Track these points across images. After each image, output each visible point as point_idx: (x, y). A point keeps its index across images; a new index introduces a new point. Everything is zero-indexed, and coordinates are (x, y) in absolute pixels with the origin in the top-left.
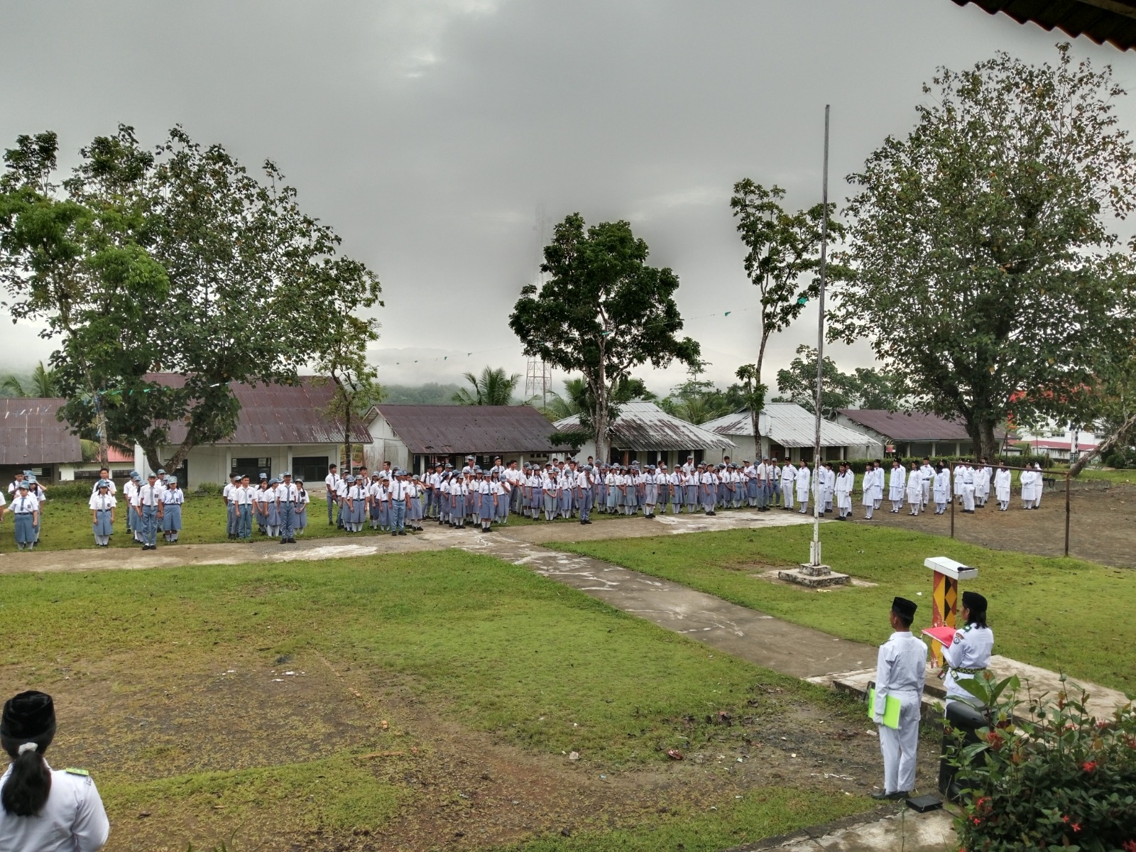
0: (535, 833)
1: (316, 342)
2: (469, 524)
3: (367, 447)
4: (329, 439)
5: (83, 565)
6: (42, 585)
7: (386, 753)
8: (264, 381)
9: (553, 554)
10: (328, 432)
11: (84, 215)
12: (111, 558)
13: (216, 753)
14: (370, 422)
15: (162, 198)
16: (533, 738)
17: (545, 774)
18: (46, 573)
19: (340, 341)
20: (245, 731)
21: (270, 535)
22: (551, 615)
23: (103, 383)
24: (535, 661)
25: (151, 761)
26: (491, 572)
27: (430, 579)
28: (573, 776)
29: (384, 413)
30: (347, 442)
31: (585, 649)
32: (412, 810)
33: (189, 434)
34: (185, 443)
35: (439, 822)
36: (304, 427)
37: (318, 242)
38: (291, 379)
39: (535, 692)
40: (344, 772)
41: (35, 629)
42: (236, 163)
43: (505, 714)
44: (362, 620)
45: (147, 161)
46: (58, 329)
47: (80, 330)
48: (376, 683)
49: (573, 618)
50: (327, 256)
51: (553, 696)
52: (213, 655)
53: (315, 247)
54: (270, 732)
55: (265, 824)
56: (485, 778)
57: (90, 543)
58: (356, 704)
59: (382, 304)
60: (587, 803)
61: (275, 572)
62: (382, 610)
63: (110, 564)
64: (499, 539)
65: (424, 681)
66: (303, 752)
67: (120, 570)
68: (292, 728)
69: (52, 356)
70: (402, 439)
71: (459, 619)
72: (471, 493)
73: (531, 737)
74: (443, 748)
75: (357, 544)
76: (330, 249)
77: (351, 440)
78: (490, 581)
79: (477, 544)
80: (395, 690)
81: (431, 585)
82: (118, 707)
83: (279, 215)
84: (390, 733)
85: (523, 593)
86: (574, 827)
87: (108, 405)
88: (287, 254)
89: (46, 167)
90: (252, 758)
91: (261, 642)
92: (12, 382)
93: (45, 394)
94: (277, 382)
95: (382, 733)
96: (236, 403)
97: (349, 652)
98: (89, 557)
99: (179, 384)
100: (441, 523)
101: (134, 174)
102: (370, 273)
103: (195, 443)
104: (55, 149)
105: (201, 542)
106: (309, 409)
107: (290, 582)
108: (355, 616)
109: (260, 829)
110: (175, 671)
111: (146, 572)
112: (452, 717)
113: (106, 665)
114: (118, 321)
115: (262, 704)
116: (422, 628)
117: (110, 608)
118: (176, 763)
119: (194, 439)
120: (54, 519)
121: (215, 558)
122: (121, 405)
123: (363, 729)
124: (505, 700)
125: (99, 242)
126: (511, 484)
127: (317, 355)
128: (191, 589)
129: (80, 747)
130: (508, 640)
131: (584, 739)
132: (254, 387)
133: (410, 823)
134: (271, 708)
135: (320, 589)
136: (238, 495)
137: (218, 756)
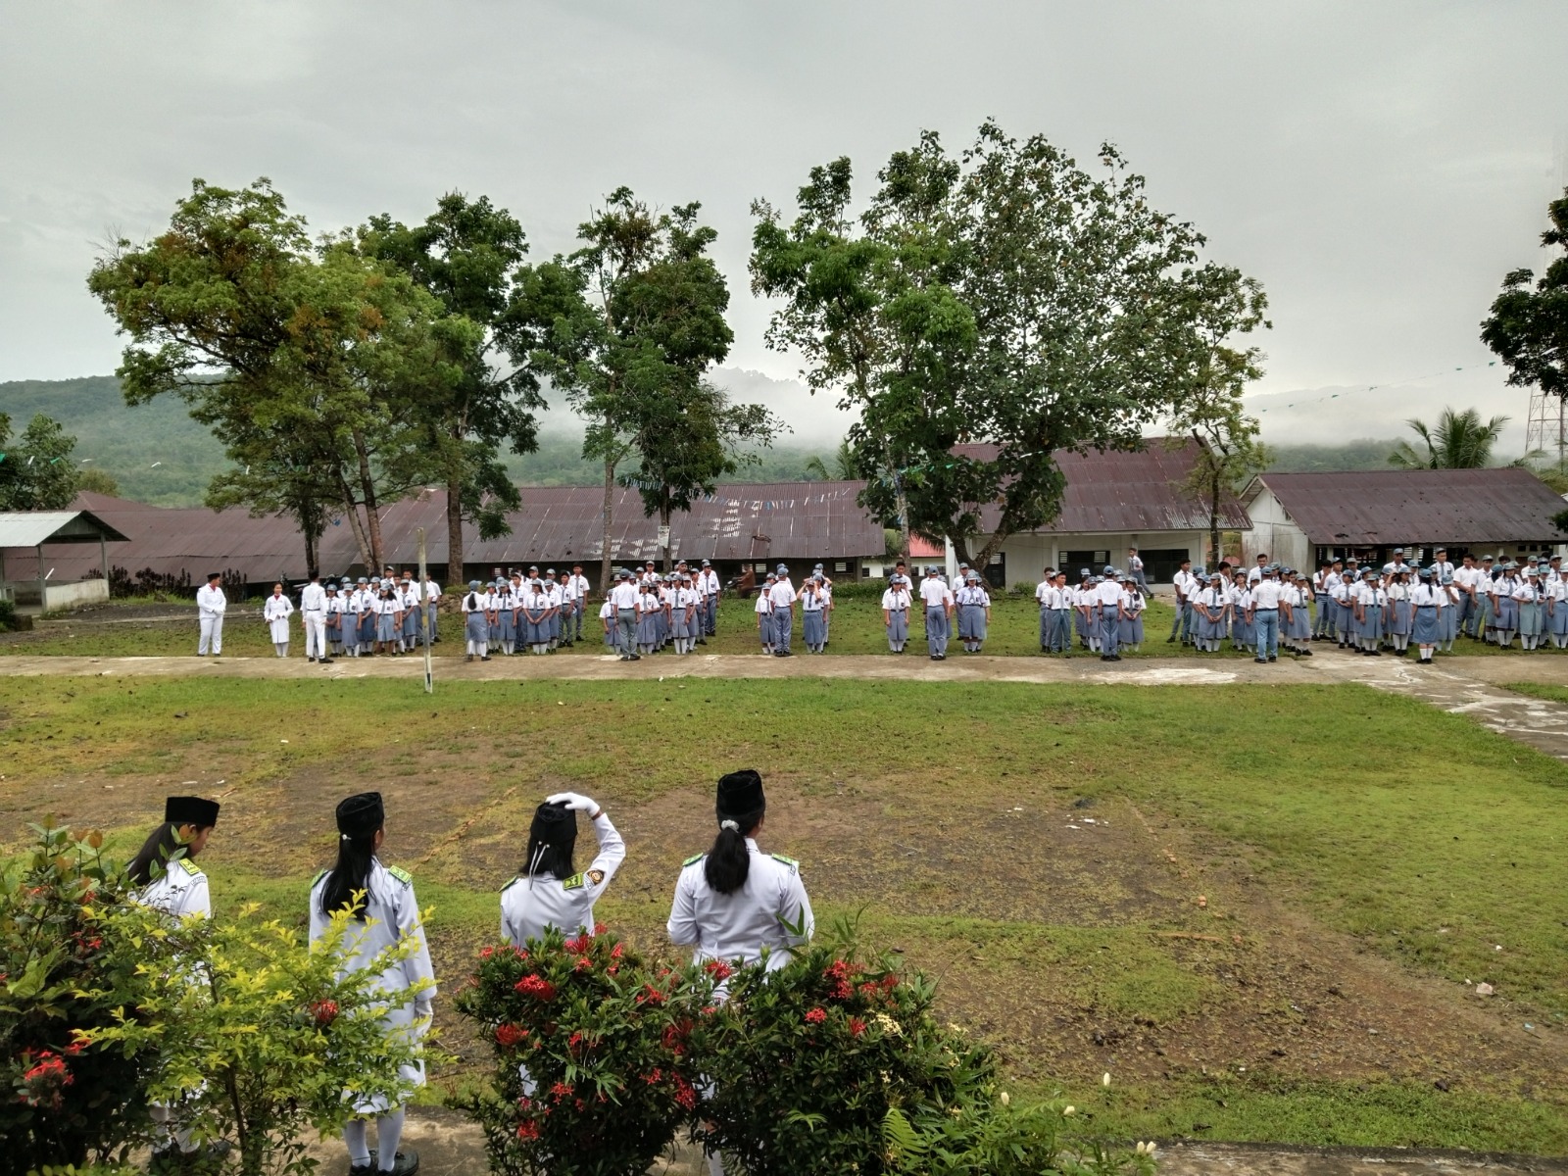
0: (1393, 1076)
1: (1170, 390)
2: (1387, 649)
3: (1246, 536)
4: (1190, 523)
5: (873, 673)
6: (827, 691)
7: (1197, 935)
8: (1097, 447)
9: (1523, 701)
10: (1187, 514)
11: (880, 255)
12: (903, 667)
13: (986, 898)
14: (1252, 498)
15: (972, 218)
16: (1423, 955)
17: (1430, 1004)
18: (834, 679)
19: (1205, 385)
20: (1025, 881)
21: (1093, 649)
22: (1494, 790)
23: (904, 460)
24: (1451, 851)
25: (913, 896)
26: (1406, 720)
27: (1306, 722)
28: (1476, 1016)
29: (1272, 486)
30: (1214, 528)
31: (1544, 844)
32: (1218, 1010)
33: (1003, 521)
34: (998, 532)
35: (1252, 1033)
36: (1154, 509)
37: (1172, 247)
38: (1132, 442)
39: (1442, 894)
40: (1135, 948)
41: (815, 738)
42: (1063, 156)
43: (1384, 917)
44: (1195, 766)
45: (951, 173)
46: (856, 397)
47: (879, 396)
48: (1201, 848)
49: (1533, 797)
50: (1186, 265)
51: (1470, 902)
52: (1001, 788)
53: (1169, 255)
54: (1053, 885)
55: (1027, 988)
56: (1334, 992)
57: (884, 649)
58: (1168, 870)
59: (1269, 325)
60: (1491, 1056)
61: (1090, 696)
62: (1226, 756)
63: (901, 674)
64: (1433, 674)
65: (1270, 855)
66: (1090, 916)
67: (911, 681)
68: (1081, 885)
69: (851, 431)
70: (1299, 523)
71: (1339, 780)
72: (1391, 602)
73: (1418, 952)
74: (1280, 944)
75: (1209, 667)
76: (1190, 255)
77: (1219, 525)
78: (1402, 733)
79: (1394, 679)
80: (1227, 861)
81: (1307, 730)
82: (887, 831)
83: (1119, 217)
84: (1208, 913)
85: (1455, 754)
86: (1458, 1082)
87: (909, 487)
88: (1130, 270)
89: (839, 201)
90: (1027, 912)
91: (1058, 780)
92: (815, 464)
93: (850, 477)
94: (1113, 447)
95: (1197, 911)
96: (1059, 479)
97: (1170, 804)
98: (881, 664)
99: (990, 457)
100: (1342, 646)
101: (937, 193)
102: (1250, 282)
103: (1011, 531)
104: (848, 177)
105: (1008, 654)
106: (1161, 484)
107: (1108, 710)
108: (1186, 761)
109: (1021, 993)
110: (955, 801)
111: (938, 685)
112: (1302, 907)
113: (882, 784)
114: (921, 382)
115: (1049, 852)
116: (1281, 786)
117: (893, 722)
118: (941, 902)
119: (1008, 526)
120: (851, 621)
121: (1019, 674)
122: (926, 486)
123: (1170, 901)
124: (1389, 897)
125: (898, 286)
126: (1462, 590)
127: (1170, 407)
128: (985, 708)
129: (844, 868)
130: (1412, 818)
131: (1507, 969)
132: (1085, 456)
133: (1212, 1024)
134: (1059, 858)
135: (1144, 722)
136: (1051, 597)
137: (988, 902)
